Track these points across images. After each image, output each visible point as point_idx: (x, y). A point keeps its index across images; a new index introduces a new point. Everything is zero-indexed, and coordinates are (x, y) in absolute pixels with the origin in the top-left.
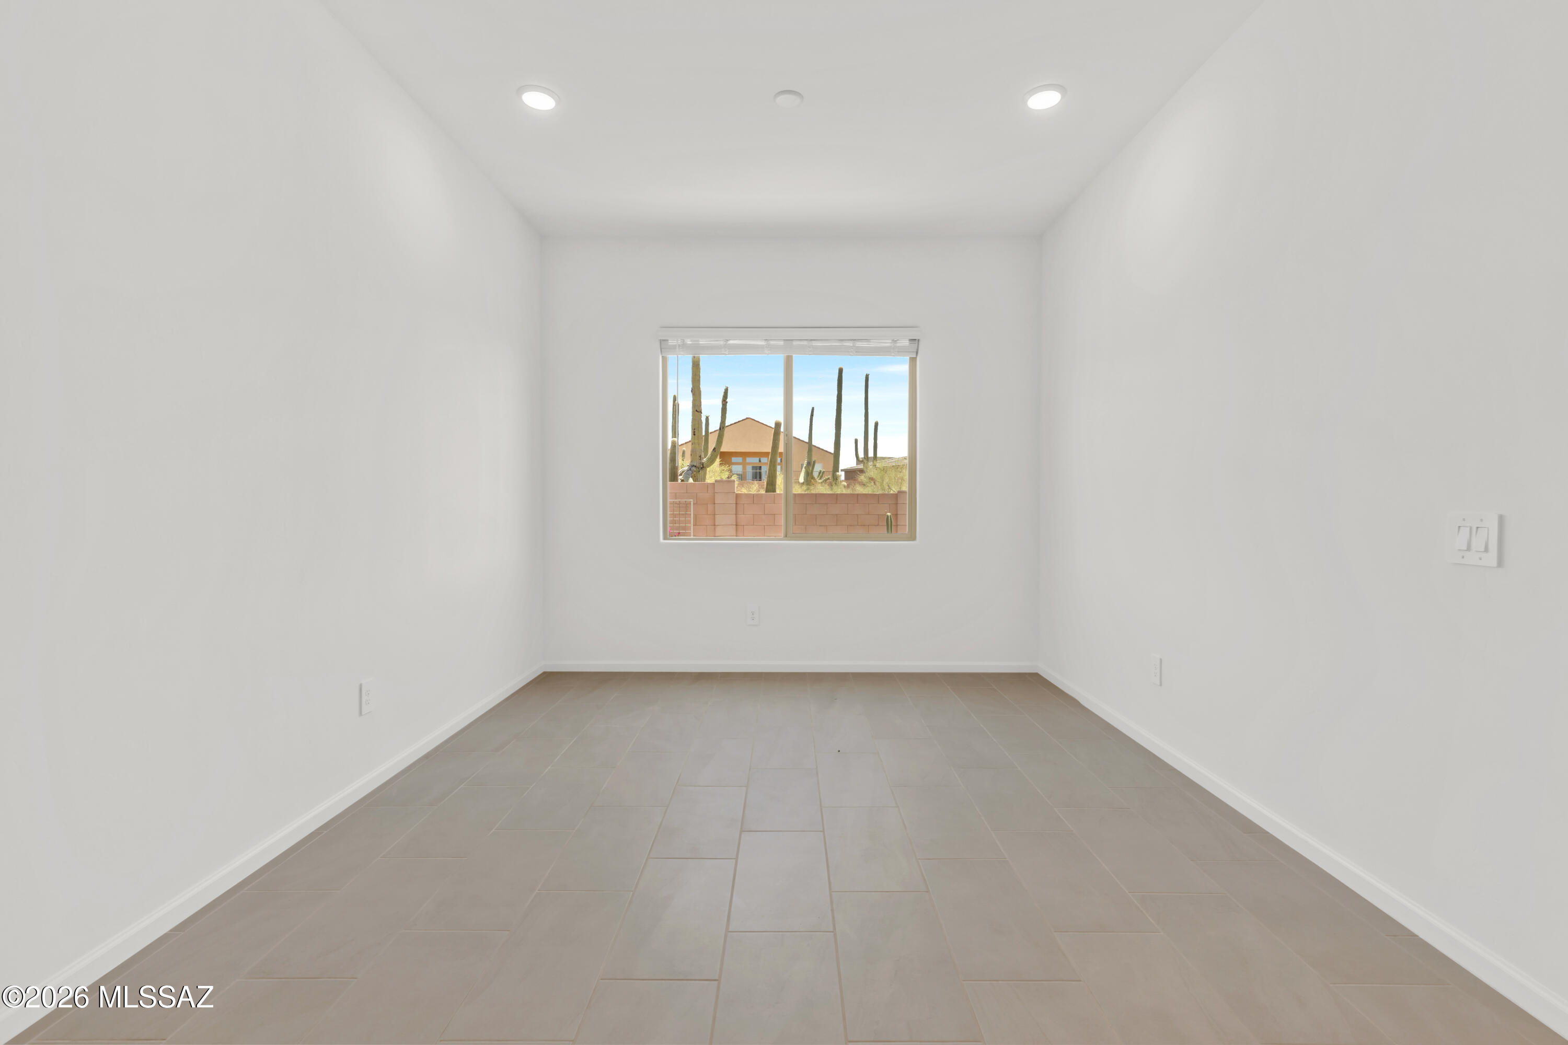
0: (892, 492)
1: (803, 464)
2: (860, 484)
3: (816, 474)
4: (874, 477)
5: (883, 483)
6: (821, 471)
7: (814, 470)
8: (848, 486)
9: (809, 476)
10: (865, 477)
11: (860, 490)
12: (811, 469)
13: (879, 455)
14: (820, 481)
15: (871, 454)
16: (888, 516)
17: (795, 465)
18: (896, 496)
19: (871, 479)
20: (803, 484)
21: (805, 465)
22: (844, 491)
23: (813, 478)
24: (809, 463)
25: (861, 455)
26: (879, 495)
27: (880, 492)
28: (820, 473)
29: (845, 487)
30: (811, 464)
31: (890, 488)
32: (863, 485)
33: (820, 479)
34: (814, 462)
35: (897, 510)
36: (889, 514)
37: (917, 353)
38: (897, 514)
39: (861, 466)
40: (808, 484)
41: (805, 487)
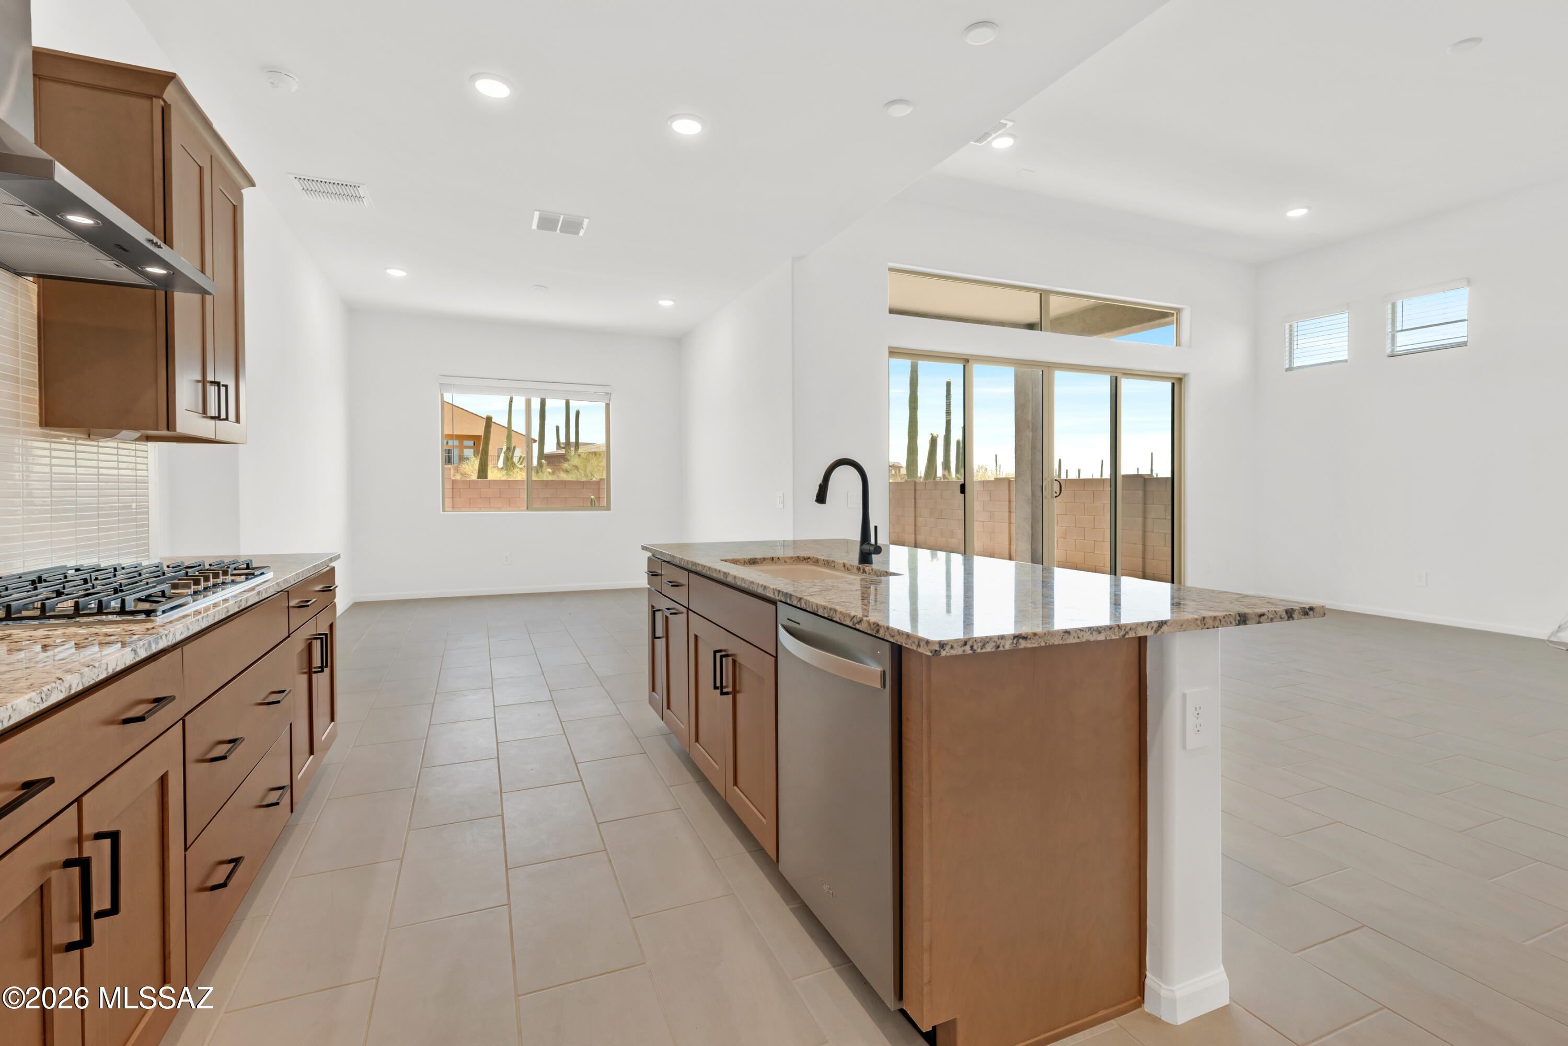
0: (594, 479)
1: (502, 449)
2: (564, 472)
3: (516, 460)
4: (577, 465)
5: (586, 470)
6: (521, 456)
7: (515, 455)
8: (553, 473)
9: (509, 462)
10: (569, 465)
11: (564, 476)
12: (511, 454)
13: (581, 441)
14: (520, 466)
15: (573, 439)
16: (592, 499)
17: (492, 450)
18: (598, 483)
19: (576, 467)
20: (502, 469)
21: (504, 450)
22: (550, 478)
23: (513, 465)
24: (508, 449)
25: (563, 439)
26: (583, 481)
27: (584, 479)
28: (520, 459)
29: (550, 473)
30: (510, 450)
31: (592, 475)
32: (567, 471)
33: (521, 464)
34: (514, 448)
35: (599, 494)
36: (593, 497)
37: (610, 400)
38: (599, 498)
39: (563, 451)
40: (506, 469)
41: (504, 472)
